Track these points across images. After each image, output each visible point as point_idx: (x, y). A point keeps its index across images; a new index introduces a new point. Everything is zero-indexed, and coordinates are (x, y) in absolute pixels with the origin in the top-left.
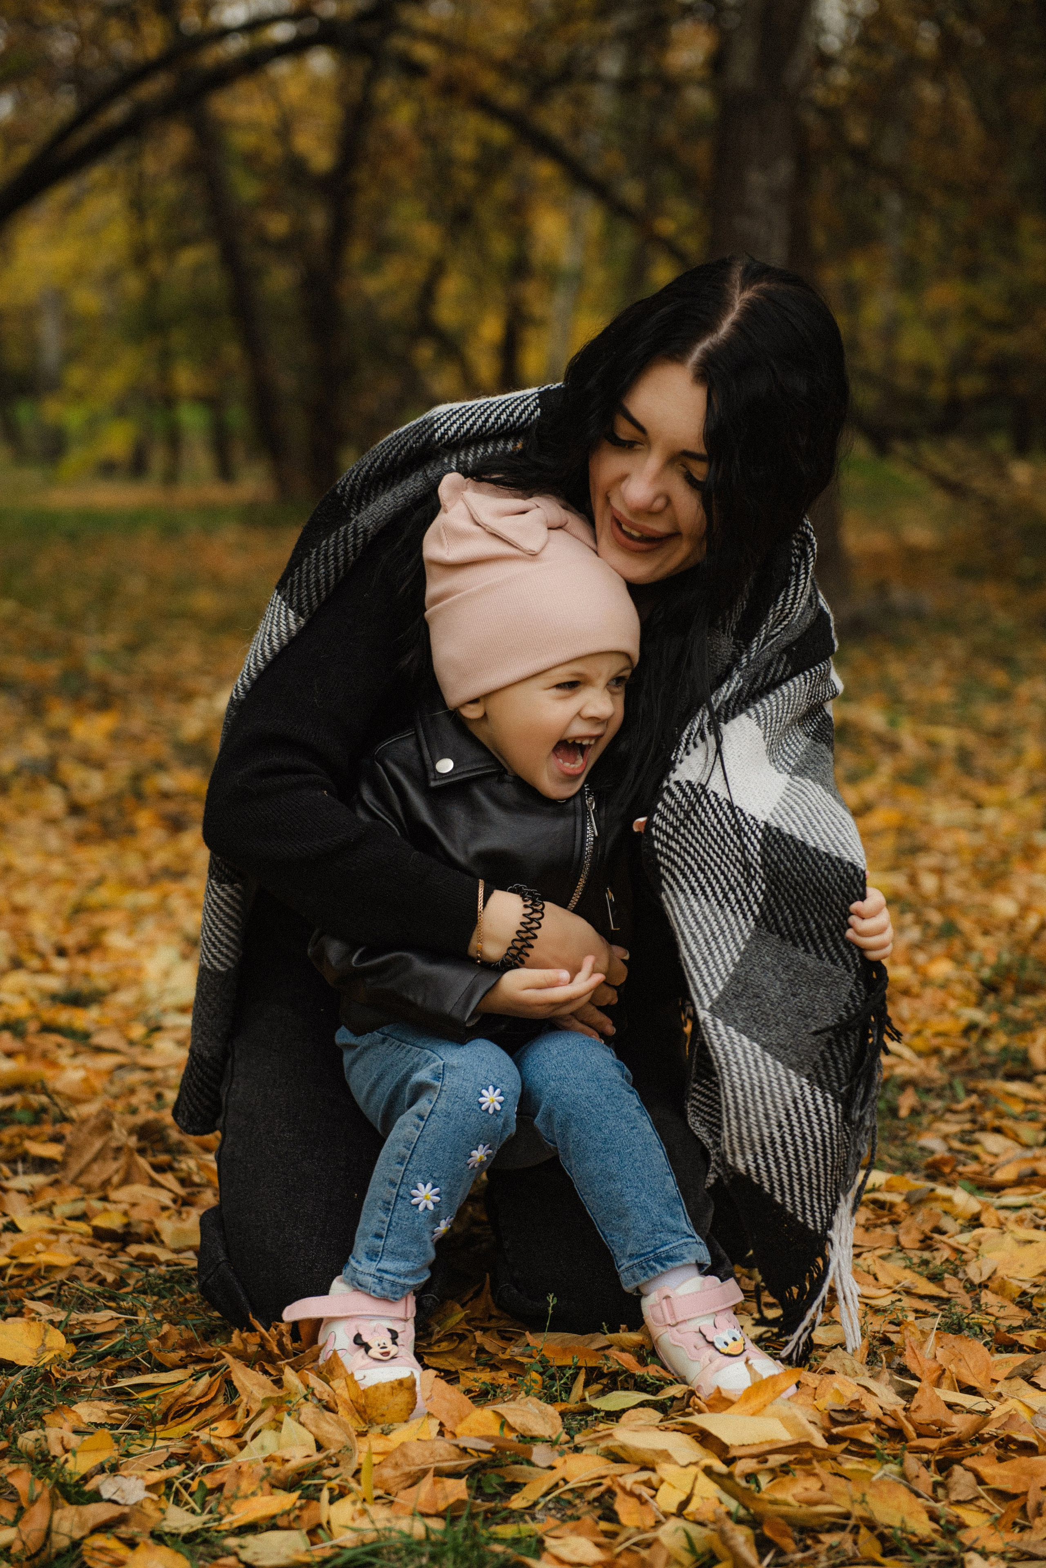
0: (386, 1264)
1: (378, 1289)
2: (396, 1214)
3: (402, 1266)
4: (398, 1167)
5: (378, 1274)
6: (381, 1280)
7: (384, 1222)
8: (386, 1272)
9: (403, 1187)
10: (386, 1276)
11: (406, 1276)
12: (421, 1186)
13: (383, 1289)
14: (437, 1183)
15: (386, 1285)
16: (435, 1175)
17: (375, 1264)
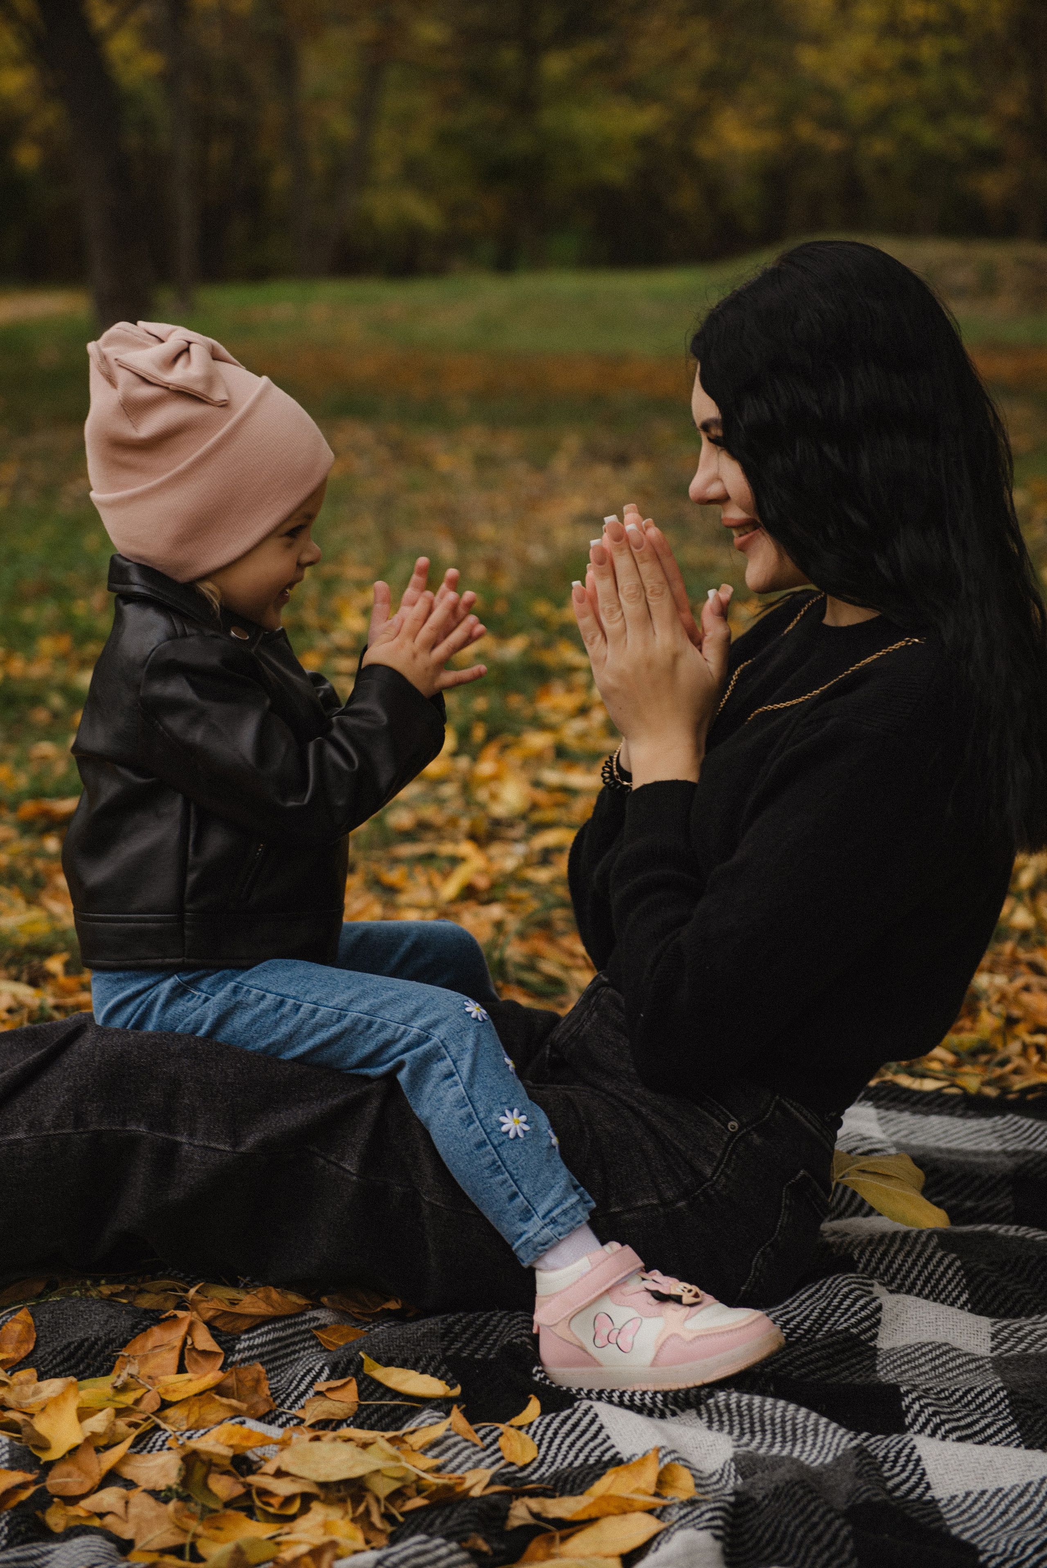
0: (542, 1209)
1: (560, 1229)
2: (509, 1163)
3: (555, 1194)
4: (471, 1128)
5: (547, 1220)
6: (554, 1221)
7: (505, 1182)
8: (550, 1211)
9: (492, 1136)
10: (554, 1214)
11: (565, 1198)
12: (502, 1119)
13: (563, 1224)
14: (511, 1105)
15: (562, 1219)
16: (504, 1100)
17: (535, 1218)
